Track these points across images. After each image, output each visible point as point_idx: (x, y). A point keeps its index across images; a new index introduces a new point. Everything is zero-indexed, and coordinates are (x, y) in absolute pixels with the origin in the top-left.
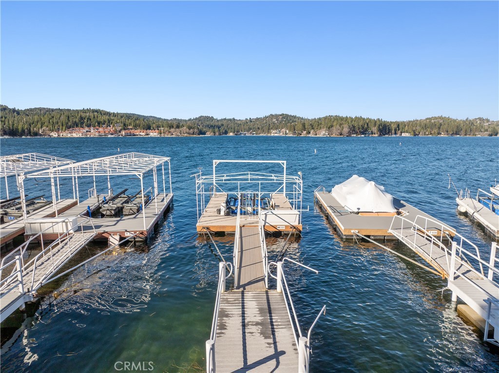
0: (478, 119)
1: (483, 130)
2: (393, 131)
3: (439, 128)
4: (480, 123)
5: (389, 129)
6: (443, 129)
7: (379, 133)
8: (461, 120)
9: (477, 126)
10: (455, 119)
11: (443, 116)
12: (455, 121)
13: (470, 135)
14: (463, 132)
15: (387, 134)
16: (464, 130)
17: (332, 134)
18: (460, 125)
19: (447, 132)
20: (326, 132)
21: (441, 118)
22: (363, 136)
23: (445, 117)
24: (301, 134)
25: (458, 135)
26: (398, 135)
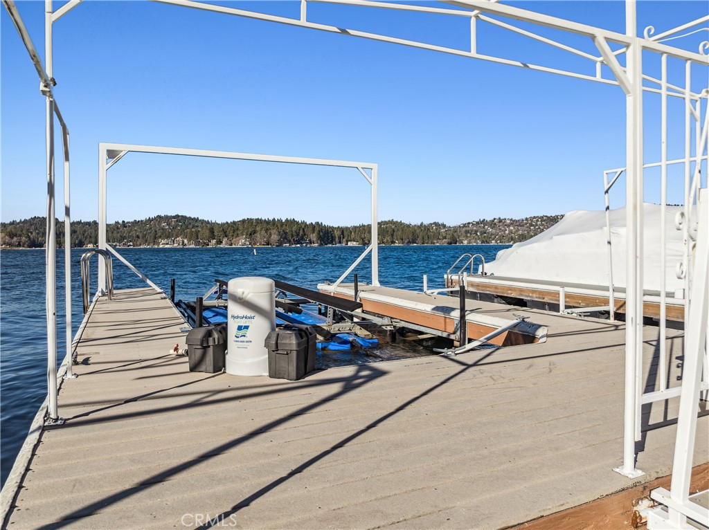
0: (433, 224)
1: (440, 237)
2: (337, 240)
3: (392, 235)
4: (437, 229)
5: (332, 237)
6: (396, 236)
7: (319, 242)
8: (415, 225)
9: (433, 232)
10: (408, 223)
11: (394, 220)
12: (408, 226)
13: (427, 243)
14: (419, 240)
15: (330, 243)
16: (420, 237)
17: (255, 244)
18: (415, 231)
19: (402, 239)
20: (246, 241)
21: (392, 222)
22: (298, 245)
23: (397, 222)
24: (208, 245)
25: (415, 243)
26: (344, 245)
